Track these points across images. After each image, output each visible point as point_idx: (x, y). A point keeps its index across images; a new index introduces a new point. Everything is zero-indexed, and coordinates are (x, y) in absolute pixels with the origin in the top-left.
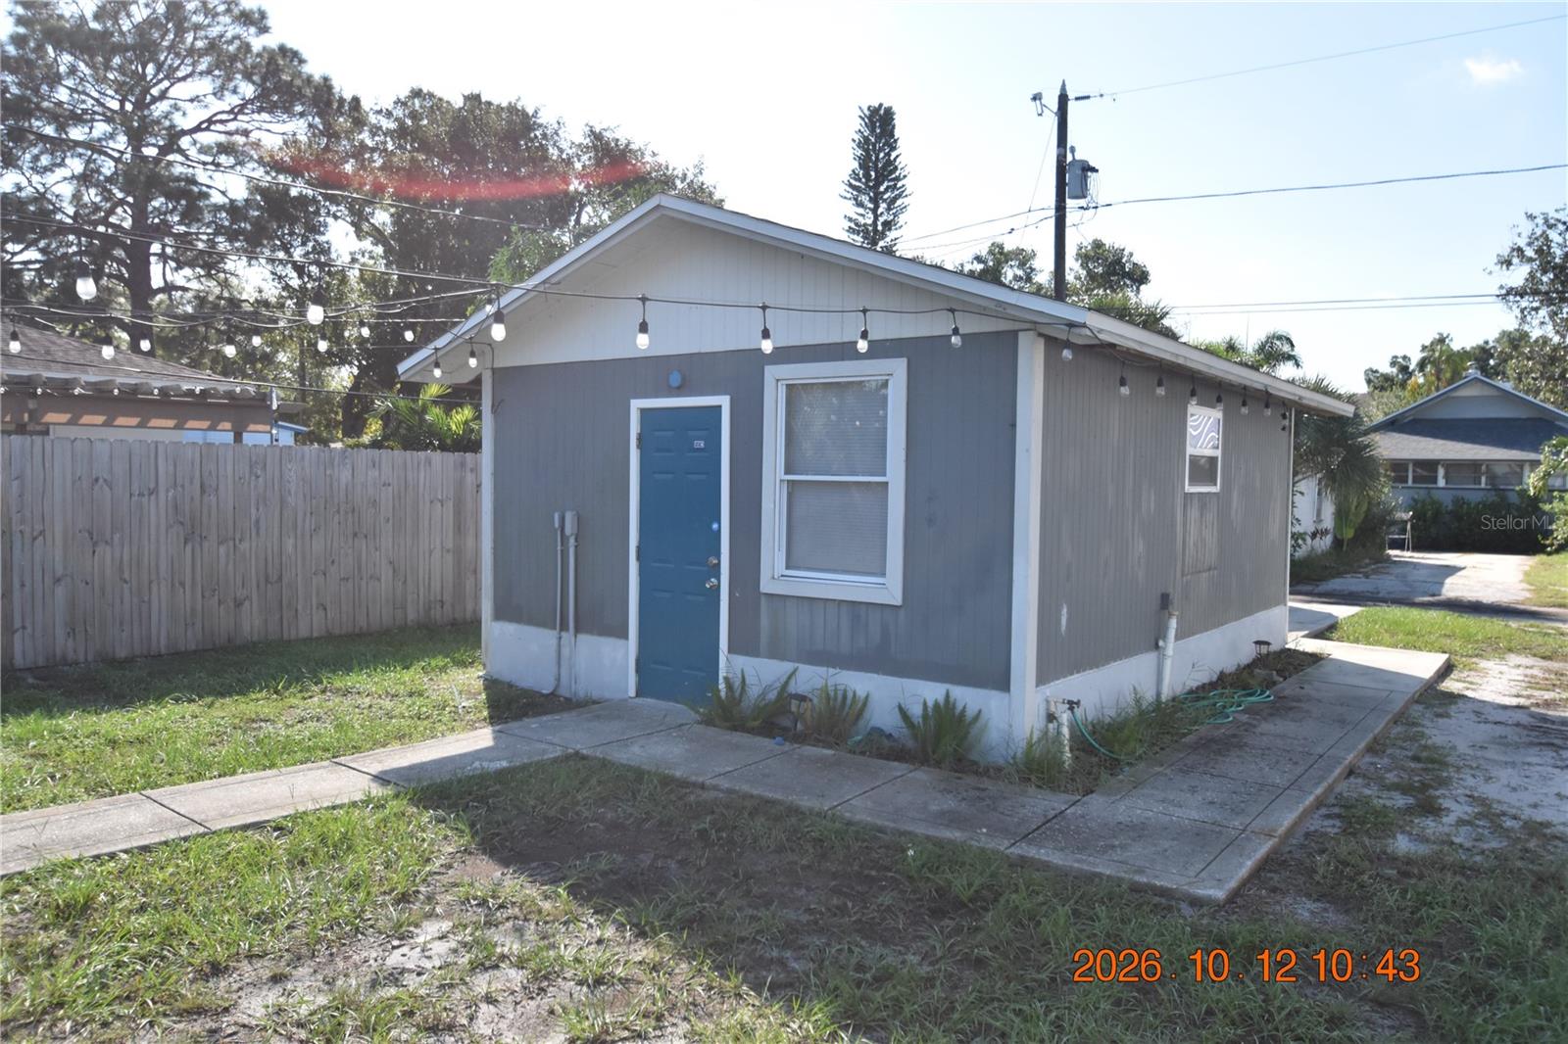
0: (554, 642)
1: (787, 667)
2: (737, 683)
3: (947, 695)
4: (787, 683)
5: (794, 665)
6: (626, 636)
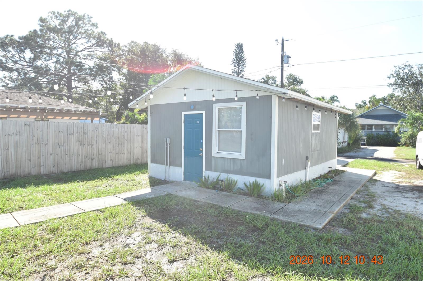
0: (165, 168)
1: (218, 173)
2: (207, 178)
3: (256, 180)
4: (218, 177)
5: (220, 173)
6: (181, 167)
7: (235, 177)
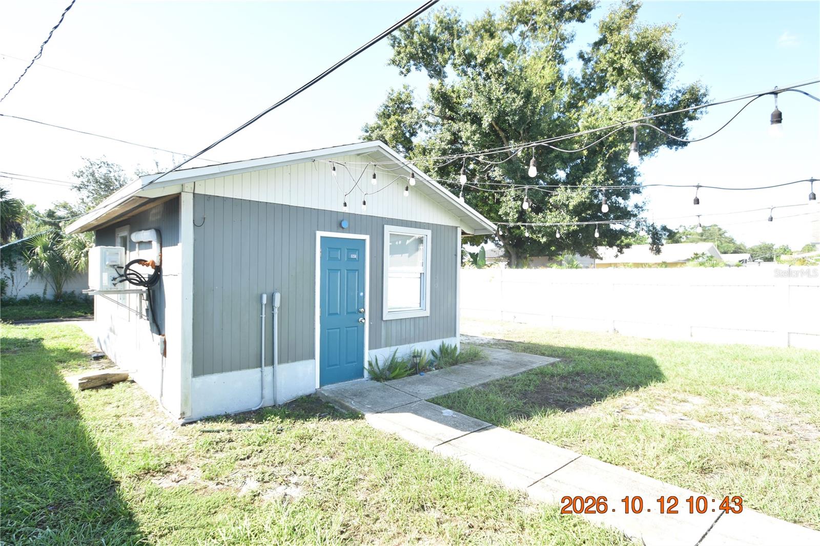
0: (260, 374)
1: (393, 348)
2: (374, 363)
3: (443, 343)
4: (394, 355)
5: (396, 347)
6: (313, 357)
7: (419, 347)
